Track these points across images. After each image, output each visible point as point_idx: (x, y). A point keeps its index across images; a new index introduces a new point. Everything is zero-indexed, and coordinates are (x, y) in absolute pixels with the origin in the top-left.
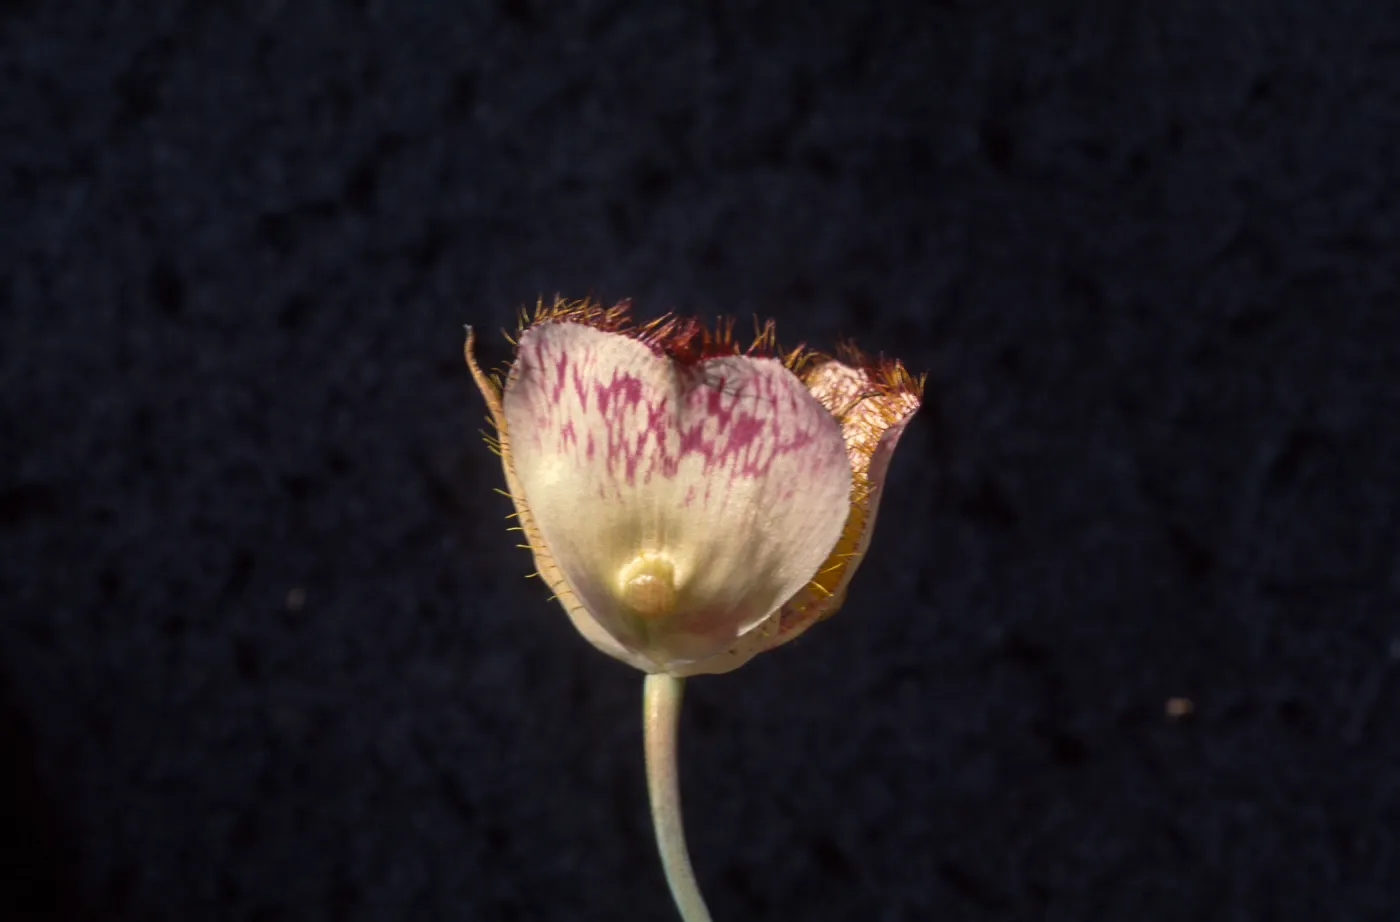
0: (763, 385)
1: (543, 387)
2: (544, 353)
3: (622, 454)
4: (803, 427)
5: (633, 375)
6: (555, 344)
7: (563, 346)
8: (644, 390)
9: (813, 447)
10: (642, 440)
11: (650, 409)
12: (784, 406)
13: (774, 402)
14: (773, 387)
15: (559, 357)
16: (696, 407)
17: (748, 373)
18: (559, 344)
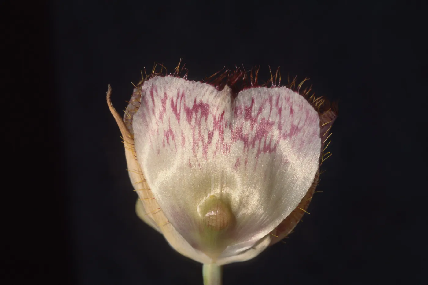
0: (274, 102)
1: (154, 112)
2: (155, 93)
3: (200, 144)
4: (296, 123)
5: (204, 102)
6: (161, 89)
7: (165, 89)
8: (211, 109)
9: (300, 134)
10: (211, 136)
11: (215, 119)
12: (286, 112)
13: (280, 111)
14: (280, 103)
15: (163, 95)
16: (239, 116)
17: (267, 97)
18: (163, 89)
